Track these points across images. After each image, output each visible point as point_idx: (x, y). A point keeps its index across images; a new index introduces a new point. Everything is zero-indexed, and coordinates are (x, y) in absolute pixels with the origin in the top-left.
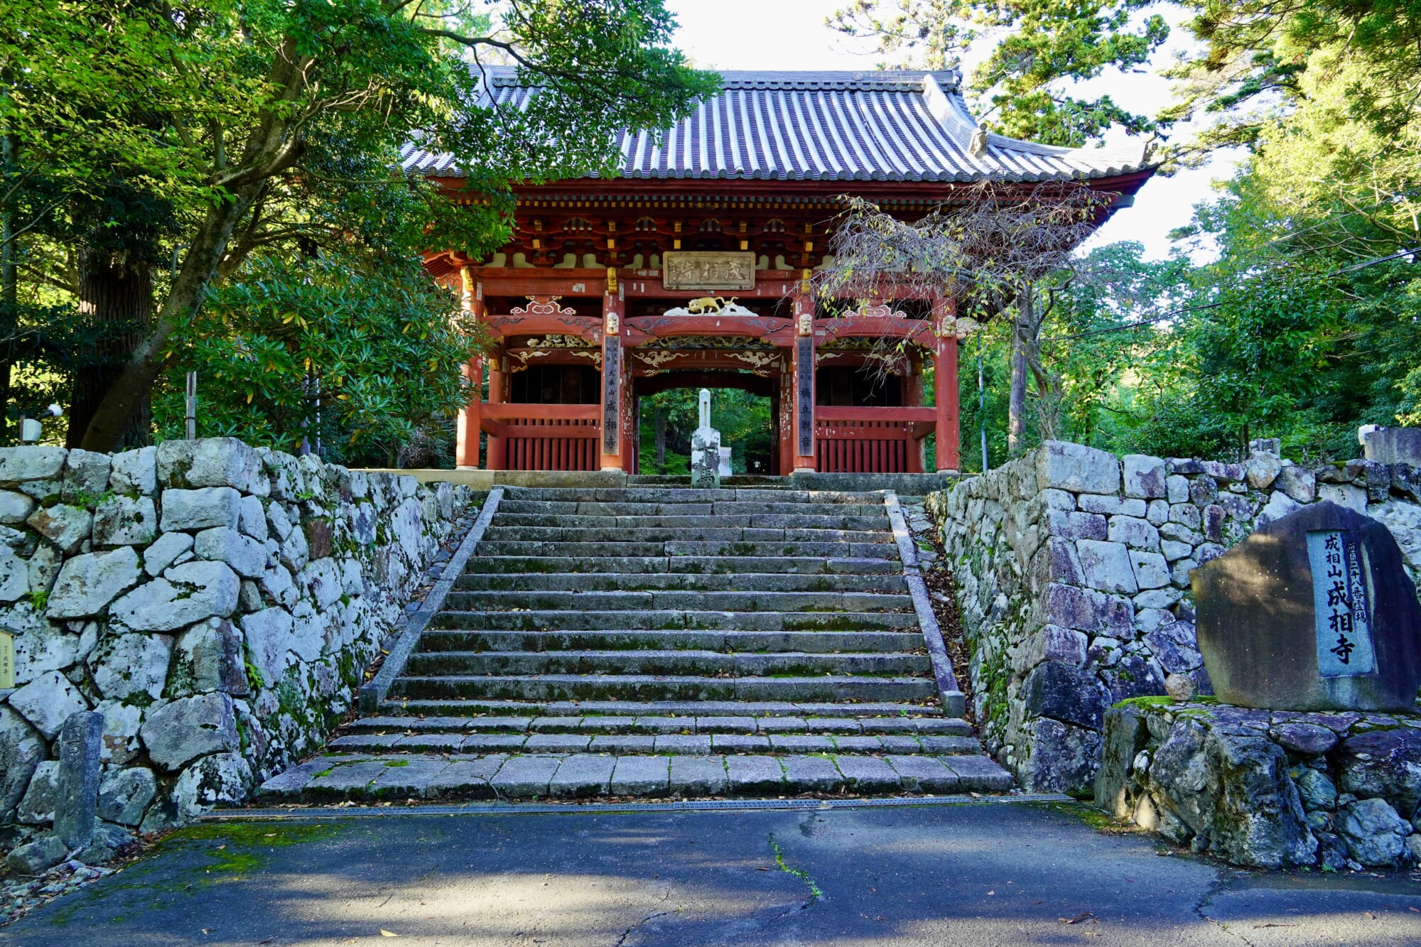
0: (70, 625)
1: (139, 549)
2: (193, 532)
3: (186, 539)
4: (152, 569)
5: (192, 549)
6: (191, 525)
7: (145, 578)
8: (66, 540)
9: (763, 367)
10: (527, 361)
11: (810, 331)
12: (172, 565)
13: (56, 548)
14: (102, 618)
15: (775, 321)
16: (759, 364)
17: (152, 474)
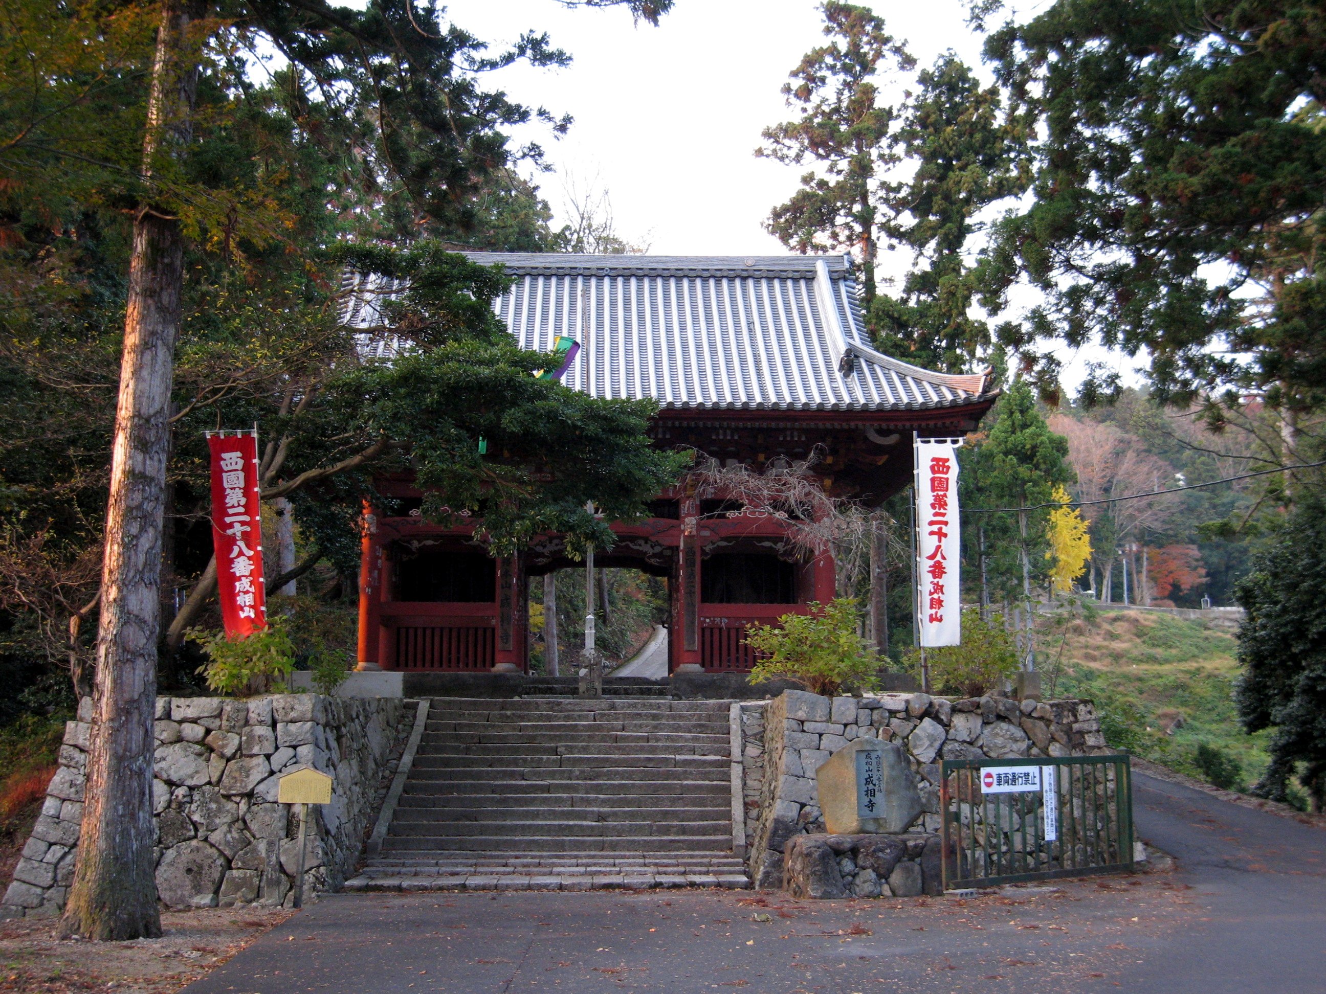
0: (233, 798)
1: (268, 757)
2: (295, 747)
3: (291, 752)
4: (275, 768)
5: (295, 756)
6: (294, 743)
7: (272, 773)
8: (229, 752)
9: (655, 556)
10: (420, 549)
11: (694, 533)
12: (285, 766)
13: (222, 756)
14: (250, 795)
15: (662, 522)
16: (651, 552)
17: (269, 715)
